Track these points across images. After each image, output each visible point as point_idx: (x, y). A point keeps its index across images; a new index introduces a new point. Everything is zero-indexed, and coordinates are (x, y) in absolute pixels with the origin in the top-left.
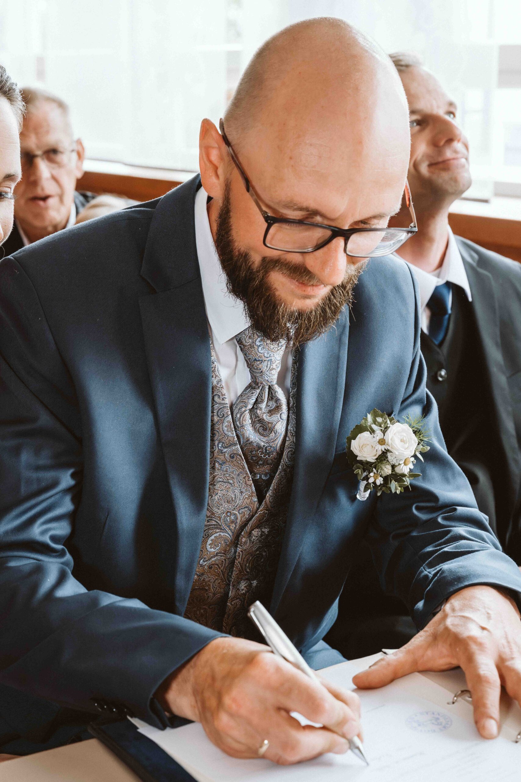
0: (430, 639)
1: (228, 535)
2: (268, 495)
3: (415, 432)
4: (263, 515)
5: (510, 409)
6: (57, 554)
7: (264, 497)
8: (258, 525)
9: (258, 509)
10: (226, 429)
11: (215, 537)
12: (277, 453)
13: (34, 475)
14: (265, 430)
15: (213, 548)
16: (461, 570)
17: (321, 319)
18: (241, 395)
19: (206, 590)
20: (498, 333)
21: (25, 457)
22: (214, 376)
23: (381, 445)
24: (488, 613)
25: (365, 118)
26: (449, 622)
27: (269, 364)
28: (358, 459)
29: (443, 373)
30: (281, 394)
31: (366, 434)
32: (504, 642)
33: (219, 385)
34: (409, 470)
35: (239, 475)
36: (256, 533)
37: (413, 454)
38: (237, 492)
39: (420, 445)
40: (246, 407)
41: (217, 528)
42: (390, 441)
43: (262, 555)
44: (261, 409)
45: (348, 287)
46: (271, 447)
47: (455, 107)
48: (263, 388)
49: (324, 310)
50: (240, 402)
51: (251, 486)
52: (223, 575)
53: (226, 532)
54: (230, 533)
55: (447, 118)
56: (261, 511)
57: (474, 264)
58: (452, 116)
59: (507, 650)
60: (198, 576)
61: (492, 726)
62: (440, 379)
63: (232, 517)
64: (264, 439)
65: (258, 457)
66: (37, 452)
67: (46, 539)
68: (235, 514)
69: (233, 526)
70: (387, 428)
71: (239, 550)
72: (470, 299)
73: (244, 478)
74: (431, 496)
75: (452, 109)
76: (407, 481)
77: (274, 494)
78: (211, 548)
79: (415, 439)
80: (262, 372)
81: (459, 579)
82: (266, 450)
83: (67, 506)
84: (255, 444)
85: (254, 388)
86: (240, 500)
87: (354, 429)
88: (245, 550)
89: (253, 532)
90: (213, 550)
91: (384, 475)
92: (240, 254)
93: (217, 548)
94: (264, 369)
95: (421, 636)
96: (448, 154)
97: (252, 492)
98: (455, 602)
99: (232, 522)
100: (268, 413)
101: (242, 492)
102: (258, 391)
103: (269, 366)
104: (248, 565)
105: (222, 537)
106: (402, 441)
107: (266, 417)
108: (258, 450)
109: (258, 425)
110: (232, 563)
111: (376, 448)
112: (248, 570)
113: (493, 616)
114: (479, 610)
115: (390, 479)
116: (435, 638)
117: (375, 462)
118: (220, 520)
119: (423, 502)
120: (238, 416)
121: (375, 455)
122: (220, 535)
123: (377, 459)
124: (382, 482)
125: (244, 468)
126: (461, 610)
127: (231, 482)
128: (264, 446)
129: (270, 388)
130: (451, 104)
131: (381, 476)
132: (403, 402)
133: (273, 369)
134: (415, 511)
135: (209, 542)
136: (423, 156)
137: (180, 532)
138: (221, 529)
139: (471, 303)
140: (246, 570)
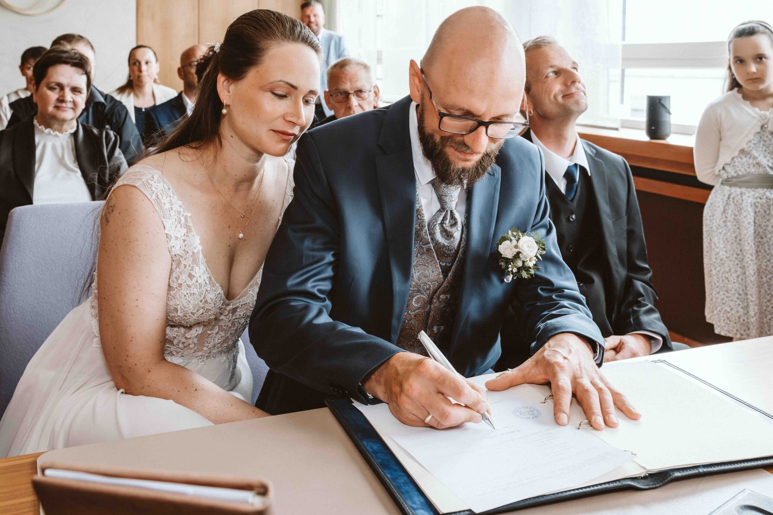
0: (534, 363)
1: (425, 297)
2: (449, 275)
3: (536, 242)
4: (447, 287)
5: (614, 240)
6: (322, 300)
7: (447, 276)
8: (444, 293)
9: (443, 282)
10: (424, 234)
11: (418, 297)
12: (456, 251)
13: (311, 253)
14: (448, 236)
15: (417, 304)
16: (557, 323)
17: (476, 173)
18: (434, 215)
19: (413, 330)
20: (607, 194)
21: (307, 243)
22: (418, 203)
23: (516, 248)
24: (570, 349)
25: (496, 60)
26: (545, 353)
27: (450, 198)
28: (502, 256)
29: (574, 216)
30: (457, 216)
31: (507, 242)
32: (578, 367)
33: (420, 209)
34: (533, 265)
35: (431, 261)
36: (442, 297)
37: (535, 254)
38: (430, 271)
39: (540, 250)
40: (437, 222)
41: (418, 292)
42: (521, 246)
43: (446, 311)
44: (446, 224)
45: (492, 157)
46: (451, 246)
47: (577, 65)
48: (447, 211)
49: (477, 168)
50: (433, 219)
51: (438, 268)
52: (423, 321)
53: (424, 295)
54: (427, 296)
55: (573, 70)
56: (445, 284)
57: (593, 155)
58: (576, 70)
59: (579, 372)
60: (408, 321)
61: (564, 417)
62: (571, 220)
63: (428, 286)
64: (448, 242)
65: (444, 252)
66: (314, 241)
67: (315, 291)
68: (429, 285)
69: (428, 292)
70: (519, 239)
71: (432, 306)
72: (590, 175)
73: (435, 263)
74: (549, 283)
75: (576, 67)
76: (532, 272)
77: (453, 274)
78: (415, 304)
79: (536, 247)
80: (446, 202)
81: (556, 329)
82: (448, 248)
83: (329, 272)
84: (442, 244)
85: (442, 212)
86: (432, 276)
87: (501, 239)
88: (436, 307)
89: (440, 296)
90: (416, 305)
91: (518, 267)
92: (429, 135)
93: (419, 304)
94: (448, 201)
95: (529, 361)
96: (573, 90)
97: (439, 272)
98: (551, 342)
99: (428, 289)
100: (450, 226)
101: (433, 272)
102: (444, 213)
103: (450, 199)
104: (437, 316)
105: (421, 298)
106: (528, 246)
107: (448, 229)
108: (443, 248)
109: (444, 233)
110: (428, 313)
111: (513, 250)
112: (438, 319)
113: (573, 351)
114: (564, 347)
115: (521, 269)
116: (537, 363)
117: (512, 259)
118: (420, 288)
119: (544, 285)
120: (432, 227)
121: (513, 254)
122: (420, 296)
123: (513, 257)
124: (517, 271)
125: (434, 258)
126: (554, 347)
127: (427, 265)
128: (447, 245)
129: (451, 211)
130: (574, 63)
131: (516, 267)
132: (532, 227)
133: (453, 201)
134: (539, 291)
135: (414, 300)
136: (559, 91)
137: (395, 292)
138: (421, 293)
139: (590, 177)
140: (436, 319)
